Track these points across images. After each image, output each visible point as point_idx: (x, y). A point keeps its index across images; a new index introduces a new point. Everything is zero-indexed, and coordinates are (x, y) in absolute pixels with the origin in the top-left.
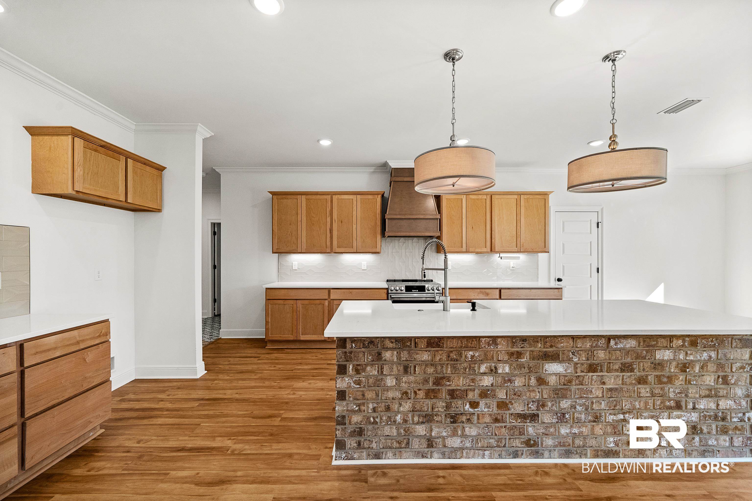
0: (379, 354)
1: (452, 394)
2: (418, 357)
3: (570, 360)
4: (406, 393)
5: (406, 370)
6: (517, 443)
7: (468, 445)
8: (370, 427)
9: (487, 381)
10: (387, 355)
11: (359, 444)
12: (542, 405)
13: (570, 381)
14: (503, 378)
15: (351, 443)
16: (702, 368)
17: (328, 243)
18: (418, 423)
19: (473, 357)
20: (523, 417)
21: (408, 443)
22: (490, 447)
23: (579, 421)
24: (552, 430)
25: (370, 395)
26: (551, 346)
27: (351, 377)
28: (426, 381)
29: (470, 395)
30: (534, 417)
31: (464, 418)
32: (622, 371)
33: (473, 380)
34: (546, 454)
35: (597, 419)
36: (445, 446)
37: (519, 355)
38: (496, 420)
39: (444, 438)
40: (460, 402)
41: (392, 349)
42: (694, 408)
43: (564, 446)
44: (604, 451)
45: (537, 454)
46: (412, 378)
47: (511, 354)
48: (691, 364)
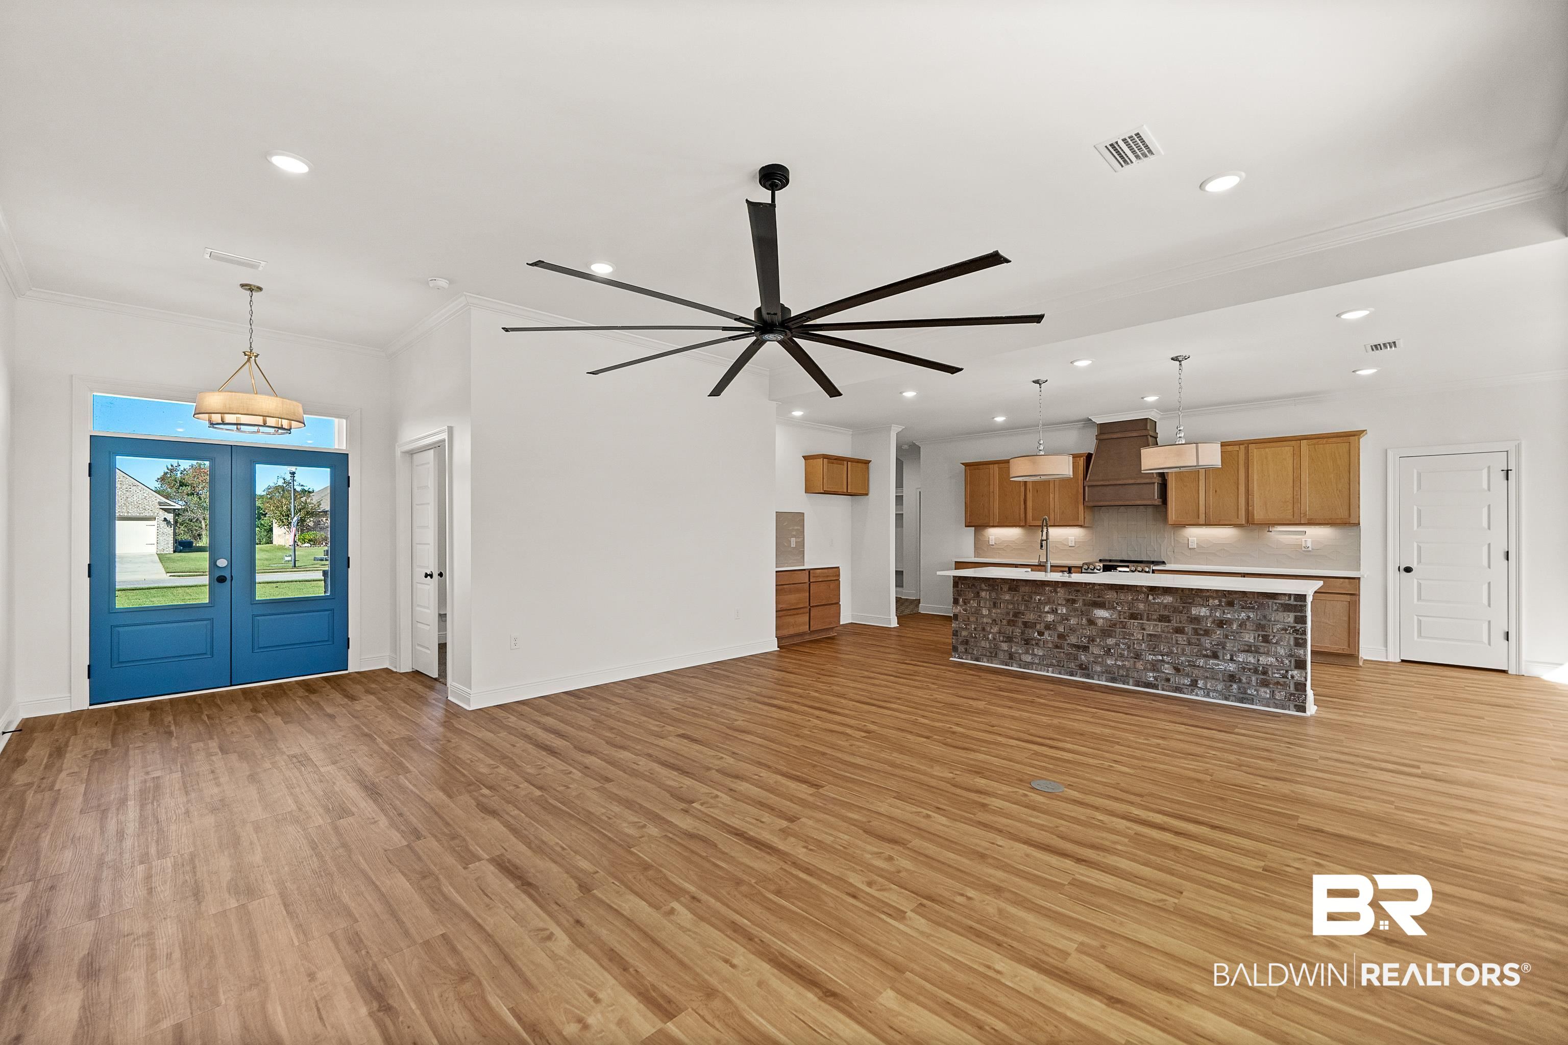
0: (978, 593)
1: (1025, 624)
2: (1002, 597)
3: (1114, 608)
4: (995, 620)
5: (995, 604)
6: (1072, 665)
7: (1037, 661)
8: (973, 640)
9: (1050, 618)
10: (983, 594)
11: (966, 649)
12: (1092, 640)
13: (1115, 625)
14: (1062, 617)
15: (961, 648)
16: (1240, 625)
17: (1022, 516)
18: (1002, 642)
19: (1039, 600)
20: (1078, 647)
21: (996, 654)
22: (1052, 665)
23: (1122, 656)
24: (1100, 660)
25: (972, 619)
26: (1099, 597)
27: (961, 606)
28: (1008, 614)
29: (1038, 626)
30: (1085, 648)
31: (1034, 642)
32: (1160, 621)
33: (1040, 616)
34: (1096, 677)
35: (1138, 656)
36: (1021, 660)
37: (1074, 601)
38: (1057, 647)
39: (1020, 654)
40: (1031, 631)
41: (986, 590)
42: (1232, 659)
43: (1110, 673)
44: (1145, 683)
45: (1088, 676)
46: (999, 611)
47: (1068, 600)
48: (1229, 622)
